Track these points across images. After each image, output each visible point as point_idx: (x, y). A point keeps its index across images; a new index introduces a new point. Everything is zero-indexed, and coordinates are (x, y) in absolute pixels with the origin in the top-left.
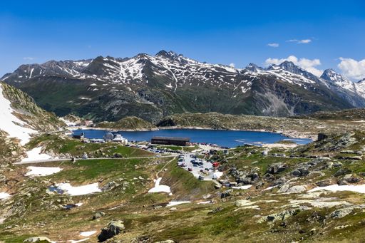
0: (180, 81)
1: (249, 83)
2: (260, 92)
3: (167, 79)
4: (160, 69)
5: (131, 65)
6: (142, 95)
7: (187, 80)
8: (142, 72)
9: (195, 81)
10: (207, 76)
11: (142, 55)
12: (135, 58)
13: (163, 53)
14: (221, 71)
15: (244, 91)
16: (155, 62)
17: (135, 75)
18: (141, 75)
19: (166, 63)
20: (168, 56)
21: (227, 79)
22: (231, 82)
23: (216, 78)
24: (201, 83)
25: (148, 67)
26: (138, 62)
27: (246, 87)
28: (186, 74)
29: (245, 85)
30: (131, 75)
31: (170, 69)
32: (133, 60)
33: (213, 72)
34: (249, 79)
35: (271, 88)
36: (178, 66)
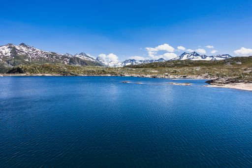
0: (33, 58)
1: (68, 60)
2: (73, 63)
3: (26, 56)
4: (21, 52)
5: (3, 49)
6: (9, 63)
7: (36, 58)
8: (10, 53)
9: (41, 58)
10: (47, 56)
11: (10, 45)
12: (6, 45)
13: (23, 44)
14: (54, 54)
15: (66, 63)
16: (18, 48)
17: (6, 54)
18: (9, 54)
19: (24, 49)
20: (26, 46)
21: (57, 58)
22: (59, 59)
23: (52, 57)
24: (44, 59)
25: (14, 51)
26: (8, 48)
27: (67, 61)
28: (36, 55)
29: (66, 60)
30: (4, 54)
31: (27, 52)
32: (5, 47)
33: (50, 55)
34: (68, 58)
35: (78, 62)
36: (31, 51)
